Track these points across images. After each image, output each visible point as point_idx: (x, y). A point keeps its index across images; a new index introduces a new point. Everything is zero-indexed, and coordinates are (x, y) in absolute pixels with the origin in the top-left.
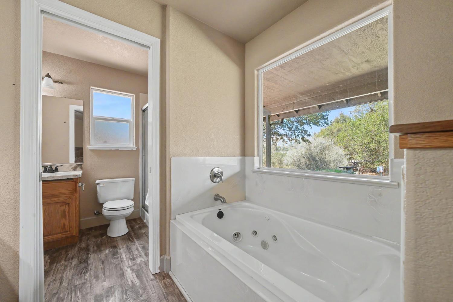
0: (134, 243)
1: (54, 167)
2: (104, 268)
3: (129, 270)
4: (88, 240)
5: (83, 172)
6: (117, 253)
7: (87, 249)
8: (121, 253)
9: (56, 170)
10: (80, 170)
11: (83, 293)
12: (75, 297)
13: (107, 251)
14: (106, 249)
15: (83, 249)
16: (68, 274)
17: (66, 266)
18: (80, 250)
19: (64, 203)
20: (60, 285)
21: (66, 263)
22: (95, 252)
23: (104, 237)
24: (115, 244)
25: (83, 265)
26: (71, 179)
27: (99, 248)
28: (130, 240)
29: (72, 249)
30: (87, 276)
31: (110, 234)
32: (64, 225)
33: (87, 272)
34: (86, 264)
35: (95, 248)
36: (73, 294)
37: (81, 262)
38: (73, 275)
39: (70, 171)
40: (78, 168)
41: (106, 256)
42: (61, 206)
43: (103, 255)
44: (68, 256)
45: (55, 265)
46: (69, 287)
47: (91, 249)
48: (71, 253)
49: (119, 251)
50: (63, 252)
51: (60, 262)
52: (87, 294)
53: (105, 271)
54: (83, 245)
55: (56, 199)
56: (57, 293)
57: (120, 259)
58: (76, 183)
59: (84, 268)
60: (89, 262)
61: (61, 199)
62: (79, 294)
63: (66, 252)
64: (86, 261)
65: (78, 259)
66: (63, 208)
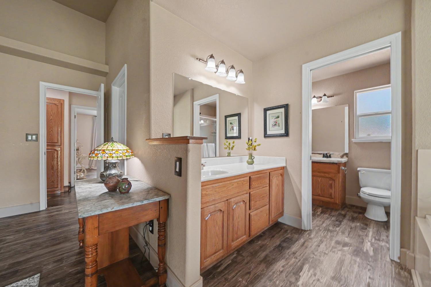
0: (387, 231)
1: (328, 155)
2: (350, 232)
3: (369, 244)
4: (348, 211)
5: (348, 159)
6: (366, 229)
7: (344, 216)
8: (369, 231)
9: (330, 157)
10: (346, 158)
11: (332, 234)
12: (326, 233)
13: (358, 224)
14: (358, 223)
15: (342, 215)
16: (327, 222)
17: (328, 218)
18: (340, 214)
19: (331, 179)
20: (322, 224)
21: (329, 217)
22: (349, 220)
23: (361, 215)
24: (368, 223)
25: (337, 223)
26: (336, 163)
27: (353, 219)
28: (384, 227)
29: (335, 211)
30: (338, 229)
31: (366, 215)
32: (331, 194)
33: (338, 227)
34: (340, 223)
35: (350, 218)
36: (326, 232)
37: (337, 221)
38: (330, 224)
39: (339, 158)
40: (345, 157)
41: (356, 227)
42: (329, 181)
43: (353, 225)
44: (331, 214)
45: (323, 214)
46: (326, 228)
47: (347, 217)
48: (333, 213)
49: (368, 228)
50: (329, 211)
51: (326, 214)
52: (333, 236)
53: (350, 233)
54: (343, 213)
55: (327, 175)
56: (319, 226)
57: (366, 233)
58: (339, 167)
59: (337, 224)
60: (342, 223)
61: (330, 176)
62: (329, 234)
63: (331, 211)
64: (341, 222)
65: (337, 218)
66: (330, 182)
